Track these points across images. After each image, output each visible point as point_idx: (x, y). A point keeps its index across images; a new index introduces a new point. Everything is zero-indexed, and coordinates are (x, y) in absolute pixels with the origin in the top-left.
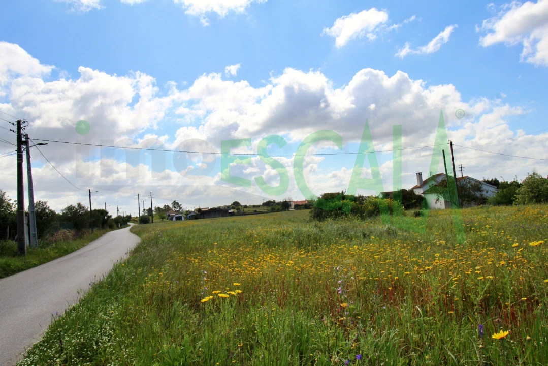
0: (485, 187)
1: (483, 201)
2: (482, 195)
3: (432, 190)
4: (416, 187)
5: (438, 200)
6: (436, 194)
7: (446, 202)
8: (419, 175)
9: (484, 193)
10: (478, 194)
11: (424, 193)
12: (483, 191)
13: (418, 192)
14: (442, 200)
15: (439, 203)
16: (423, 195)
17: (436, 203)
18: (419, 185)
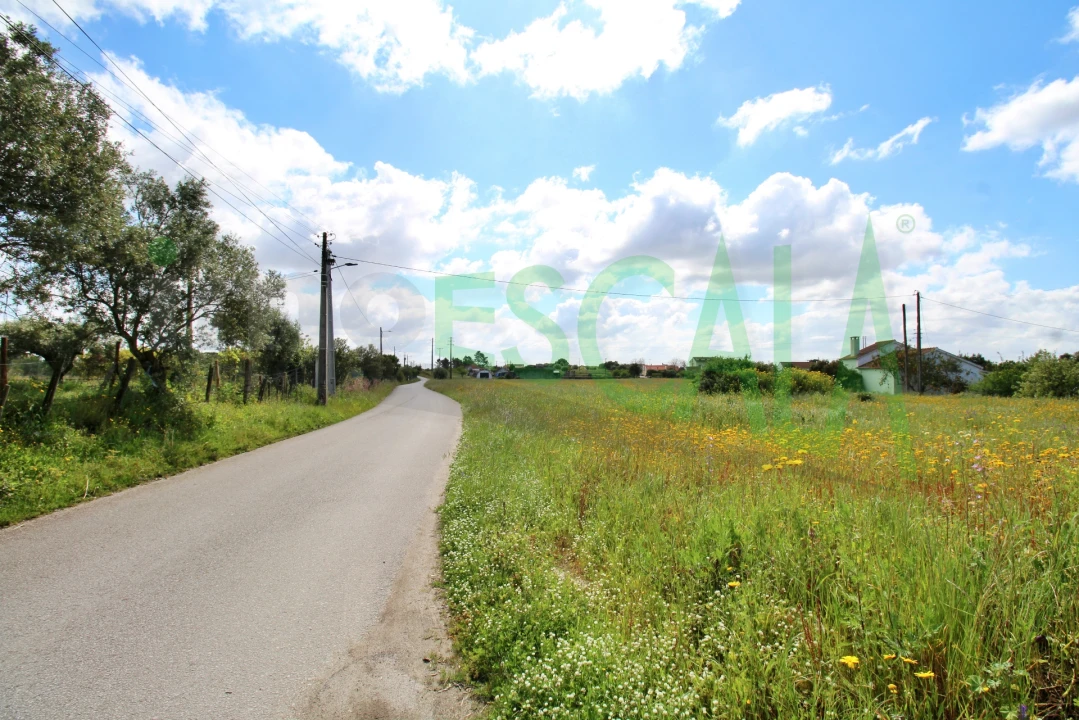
0: (966, 367)
1: (960, 387)
2: (958, 378)
3: (876, 364)
4: (847, 358)
5: (884, 380)
6: (882, 371)
7: (897, 384)
8: (855, 340)
9: (963, 375)
10: (952, 376)
11: (861, 367)
12: (961, 371)
13: (852, 366)
14: (891, 379)
15: (885, 386)
16: (858, 371)
17: (881, 384)
18: (853, 355)
